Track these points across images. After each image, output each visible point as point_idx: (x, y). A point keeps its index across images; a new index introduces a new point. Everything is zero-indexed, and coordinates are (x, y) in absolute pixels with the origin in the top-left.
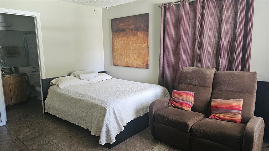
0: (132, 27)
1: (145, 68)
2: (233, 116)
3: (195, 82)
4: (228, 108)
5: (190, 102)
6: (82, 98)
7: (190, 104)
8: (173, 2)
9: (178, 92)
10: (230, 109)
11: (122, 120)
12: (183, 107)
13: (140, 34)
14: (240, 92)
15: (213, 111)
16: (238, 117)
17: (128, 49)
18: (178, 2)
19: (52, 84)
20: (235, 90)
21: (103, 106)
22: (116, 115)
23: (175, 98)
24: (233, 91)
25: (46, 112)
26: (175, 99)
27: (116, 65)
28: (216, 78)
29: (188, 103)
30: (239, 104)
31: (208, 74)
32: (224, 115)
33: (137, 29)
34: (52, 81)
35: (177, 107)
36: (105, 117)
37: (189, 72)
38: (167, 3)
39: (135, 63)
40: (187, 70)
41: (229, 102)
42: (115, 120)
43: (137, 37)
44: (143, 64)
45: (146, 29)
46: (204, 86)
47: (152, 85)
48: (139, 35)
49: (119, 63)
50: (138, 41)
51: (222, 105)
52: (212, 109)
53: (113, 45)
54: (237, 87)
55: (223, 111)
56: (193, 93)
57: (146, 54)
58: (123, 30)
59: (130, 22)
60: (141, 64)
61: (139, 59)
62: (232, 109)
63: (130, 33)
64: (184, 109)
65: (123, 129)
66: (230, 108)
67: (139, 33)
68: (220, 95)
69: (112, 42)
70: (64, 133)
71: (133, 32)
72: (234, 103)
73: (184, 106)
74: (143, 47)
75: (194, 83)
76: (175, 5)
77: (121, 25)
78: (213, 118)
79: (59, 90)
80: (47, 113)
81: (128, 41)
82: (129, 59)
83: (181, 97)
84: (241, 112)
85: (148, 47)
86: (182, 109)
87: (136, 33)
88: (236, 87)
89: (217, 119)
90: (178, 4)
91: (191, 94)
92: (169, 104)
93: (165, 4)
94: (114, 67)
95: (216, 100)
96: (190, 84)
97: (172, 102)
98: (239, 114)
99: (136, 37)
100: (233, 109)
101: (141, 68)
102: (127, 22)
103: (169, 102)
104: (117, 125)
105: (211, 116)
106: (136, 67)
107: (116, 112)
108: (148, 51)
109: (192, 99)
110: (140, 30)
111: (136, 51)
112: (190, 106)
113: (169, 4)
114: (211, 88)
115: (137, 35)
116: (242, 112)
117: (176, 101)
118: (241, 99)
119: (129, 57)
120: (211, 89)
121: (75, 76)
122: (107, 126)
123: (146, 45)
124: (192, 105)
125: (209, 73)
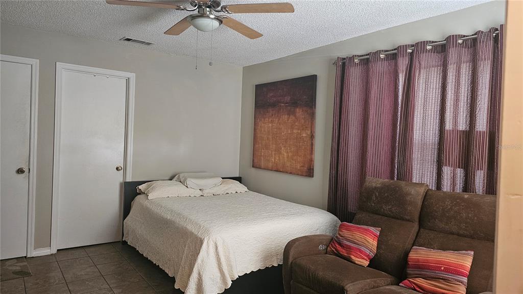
0: (288, 99)
1: (306, 176)
2: (449, 286)
3: (386, 208)
4: (439, 269)
5: (367, 248)
6: (173, 219)
7: (368, 252)
8: (358, 56)
9: (349, 226)
10: (442, 271)
11: (230, 267)
12: (353, 257)
13: (299, 112)
14: (472, 237)
15: (409, 271)
16: (457, 291)
17: (278, 138)
18: (367, 55)
19: (141, 193)
20: (461, 232)
21: (199, 235)
22: (218, 256)
23: (341, 236)
24: (458, 235)
25: (123, 240)
26: (339, 238)
27: (258, 166)
28: (426, 203)
29: (363, 249)
30: (462, 261)
31: (410, 194)
32: (428, 283)
33: (295, 104)
34: (140, 187)
35: (341, 254)
36: (199, 256)
37: (375, 187)
38: (347, 57)
39: (288, 164)
40: (373, 184)
41: (444, 256)
42: (216, 265)
43: (295, 116)
44: (302, 168)
45: (311, 103)
46: (403, 219)
47: (313, 209)
48: (297, 115)
49: (263, 164)
50: (296, 124)
51: (428, 261)
52: (408, 268)
53: (255, 130)
54: (467, 225)
55: (428, 273)
56: (377, 231)
57: (308, 148)
58: (273, 105)
59: (285, 90)
60: (299, 168)
61: (295, 158)
62: (447, 270)
63: (283, 109)
64: (353, 261)
65: (230, 284)
66: (442, 268)
67: (297, 110)
68: (431, 239)
69: (255, 125)
70: (138, 280)
71: (289, 108)
72: (452, 258)
73: (354, 254)
74: (304, 135)
75: (384, 209)
76: (361, 60)
77: (271, 95)
78: (407, 286)
79: (146, 203)
80: (125, 241)
81: (280, 124)
82: (279, 157)
83: (350, 236)
84: (465, 280)
85: (312, 137)
86: (349, 260)
87: (292, 110)
88: (463, 226)
89: (415, 290)
90: (368, 59)
91: (372, 233)
92: (329, 249)
93: (344, 59)
94: (253, 170)
95: (418, 249)
96: (376, 213)
97: (333, 244)
98: (460, 284)
99: (292, 117)
100: (449, 272)
101: (298, 175)
102: (280, 91)
103: (329, 244)
104: (220, 275)
105: (406, 281)
106: (291, 173)
107: (220, 249)
108: (312, 145)
109: (373, 243)
110: (300, 105)
111: (291, 143)
112: (368, 256)
113: (351, 59)
114: (417, 223)
115: (294, 113)
116: (468, 280)
117: (340, 244)
118: (469, 252)
119: (280, 153)
120: (416, 226)
121: (181, 182)
122: (199, 274)
123: (309, 132)
124: (372, 255)
125: (412, 193)
